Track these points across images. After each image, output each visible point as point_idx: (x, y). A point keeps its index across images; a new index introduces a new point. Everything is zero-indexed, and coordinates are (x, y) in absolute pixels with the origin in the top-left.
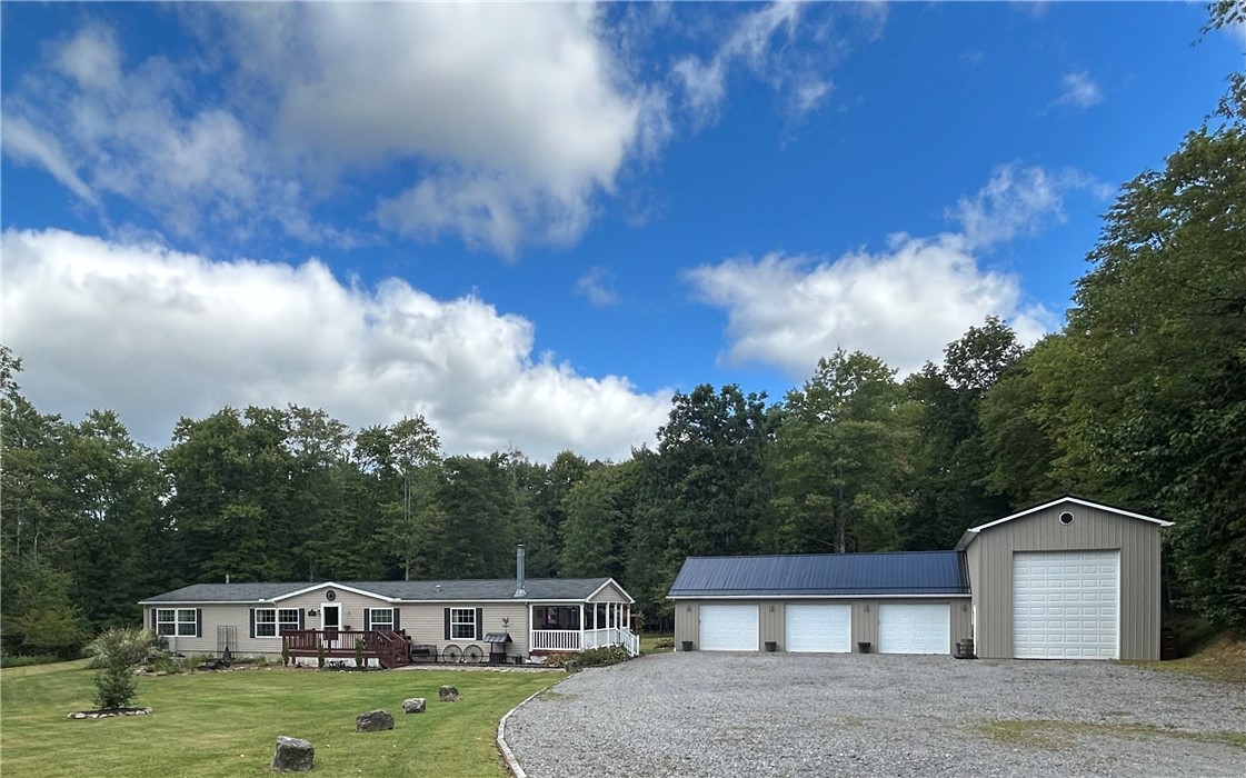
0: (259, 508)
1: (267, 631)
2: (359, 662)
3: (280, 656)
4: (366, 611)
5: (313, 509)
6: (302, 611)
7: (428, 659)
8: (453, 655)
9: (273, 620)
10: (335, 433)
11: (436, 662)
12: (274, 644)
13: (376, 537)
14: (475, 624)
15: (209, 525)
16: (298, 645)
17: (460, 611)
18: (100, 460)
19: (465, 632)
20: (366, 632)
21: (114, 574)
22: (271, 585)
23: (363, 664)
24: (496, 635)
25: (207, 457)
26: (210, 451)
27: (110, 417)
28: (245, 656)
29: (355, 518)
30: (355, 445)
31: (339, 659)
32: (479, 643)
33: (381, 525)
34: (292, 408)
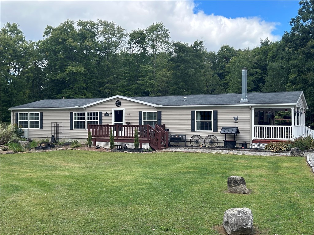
0: (83, 68)
1: (80, 125)
2: (136, 146)
3: (86, 141)
4: (140, 113)
5: (109, 69)
6: (101, 113)
7: (180, 144)
8: (197, 142)
9: (84, 119)
10: (120, 32)
11: (186, 146)
12: (82, 134)
13: (139, 82)
14: (212, 121)
15: (59, 76)
16: (98, 134)
17: (202, 113)
18: (9, 45)
19: (205, 126)
20: (140, 126)
21: (14, 99)
22: (84, 100)
23: (139, 147)
24: (228, 129)
25: (59, 44)
26: (60, 40)
27: (15, 26)
28: (67, 141)
29: (129, 73)
30: (129, 38)
31: (124, 144)
32: (215, 134)
33: (141, 77)
34: (100, 21)
